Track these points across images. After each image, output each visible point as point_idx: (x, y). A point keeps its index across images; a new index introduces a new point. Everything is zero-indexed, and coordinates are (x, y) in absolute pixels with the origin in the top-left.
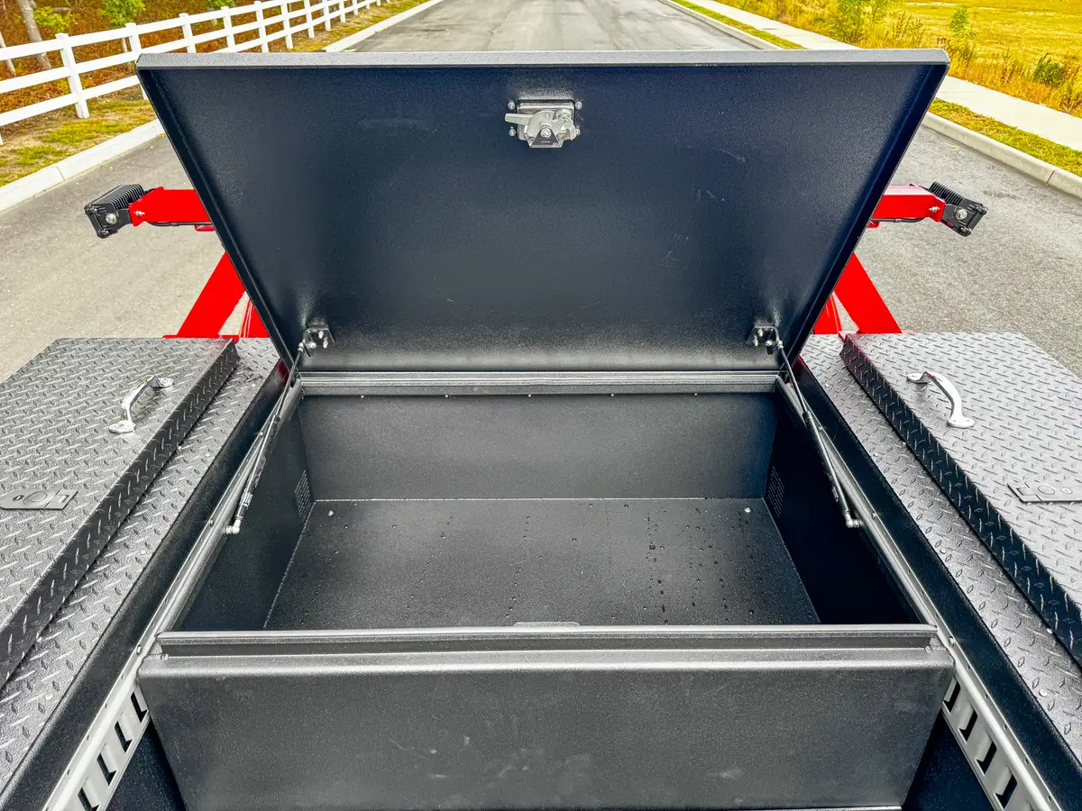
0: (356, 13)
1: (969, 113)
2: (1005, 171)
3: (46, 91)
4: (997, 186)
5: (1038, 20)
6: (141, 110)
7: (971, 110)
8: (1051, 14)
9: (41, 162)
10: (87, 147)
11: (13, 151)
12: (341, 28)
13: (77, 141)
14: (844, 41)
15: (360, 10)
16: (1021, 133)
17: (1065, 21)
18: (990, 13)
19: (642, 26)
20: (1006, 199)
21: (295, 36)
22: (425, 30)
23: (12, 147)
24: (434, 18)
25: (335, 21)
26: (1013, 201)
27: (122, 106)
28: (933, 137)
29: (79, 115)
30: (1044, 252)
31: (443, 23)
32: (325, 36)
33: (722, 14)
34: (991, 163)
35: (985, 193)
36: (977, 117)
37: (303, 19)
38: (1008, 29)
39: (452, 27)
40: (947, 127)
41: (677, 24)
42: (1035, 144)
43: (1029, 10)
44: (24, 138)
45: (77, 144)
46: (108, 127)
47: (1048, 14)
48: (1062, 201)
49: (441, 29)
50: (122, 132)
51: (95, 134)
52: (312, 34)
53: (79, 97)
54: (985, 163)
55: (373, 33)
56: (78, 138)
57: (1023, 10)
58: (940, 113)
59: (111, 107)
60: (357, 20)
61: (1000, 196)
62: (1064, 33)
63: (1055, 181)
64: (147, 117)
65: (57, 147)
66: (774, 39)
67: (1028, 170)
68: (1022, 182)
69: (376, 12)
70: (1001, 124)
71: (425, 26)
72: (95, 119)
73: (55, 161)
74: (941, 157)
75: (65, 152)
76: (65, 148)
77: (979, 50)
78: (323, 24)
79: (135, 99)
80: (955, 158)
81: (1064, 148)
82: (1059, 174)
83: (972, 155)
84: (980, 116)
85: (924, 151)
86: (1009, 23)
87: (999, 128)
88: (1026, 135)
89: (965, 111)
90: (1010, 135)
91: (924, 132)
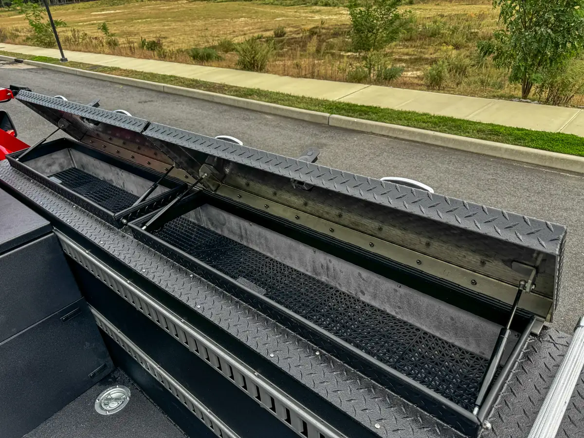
2: (145, 92)
4: (143, 98)
5: (144, 23)
8: (149, 20)
16: (145, 73)
17: (155, 22)
18: (121, 23)
20: (149, 103)
26: (152, 103)
28: (109, 84)
30: (170, 119)
34: (138, 89)
35: (139, 102)
36: (125, 70)
38: (132, 29)
40: (113, 78)
42: (153, 76)
43: (139, 19)
47: (147, 20)
48: (171, 97)
54: (135, 90)
57: (136, 19)
58: (108, 72)
61: (145, 102)
62: (157, 27)
63: (166, 90)
67: (153, 88)
68: (154, 94)
70: (136, 71)
74: (115, 92)
80: (122, 91)
81: (164, 75)
82: (166, 87)
83: (129, 87)
84: (126, 70)
85: (106, 92)
86: (132, 26)
87: (136, 73)
88: (148, 73)
89: (119, 69)
90: (141, 75)
91: (104, 83)
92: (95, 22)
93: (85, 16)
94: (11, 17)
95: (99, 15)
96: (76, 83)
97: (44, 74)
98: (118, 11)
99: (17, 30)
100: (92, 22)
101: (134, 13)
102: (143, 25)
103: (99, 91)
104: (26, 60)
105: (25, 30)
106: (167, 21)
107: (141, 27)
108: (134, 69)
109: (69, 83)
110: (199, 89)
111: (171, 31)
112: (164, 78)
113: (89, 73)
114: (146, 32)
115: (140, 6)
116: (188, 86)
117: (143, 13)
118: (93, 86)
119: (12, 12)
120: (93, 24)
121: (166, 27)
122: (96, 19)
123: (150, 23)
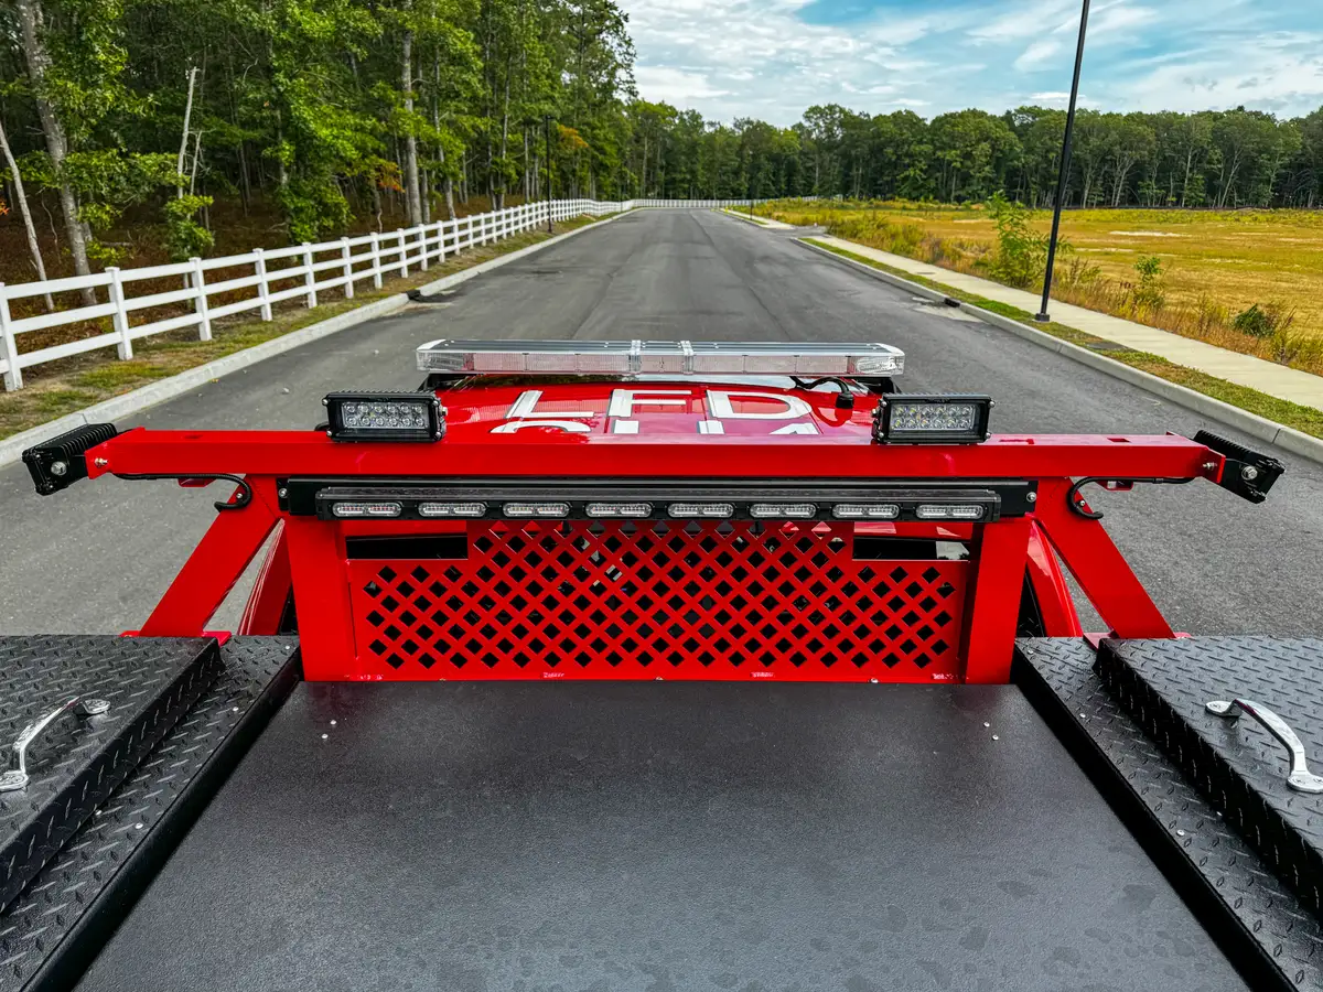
0: (458, 252)
1: (1167, 364)
3: (86, 330)
5: (1228, 268)
6: (195, 352)
7: (1168, 360)
8: (1242, 261)
9: (64, 408)
10: (124, 392)
11: (34, 396)
12: (440, 268)
13: (113, 385)
14: (1011, 286)
15: (461, 249)
16: (1232, 386)
17: (1258, 269)
19: (780, 270)
21: (385, 275)
22: (534, 273)
23: (34, 391)
24: (545, 260)
25: (433, 261)
27: (175, 347)
28: (1128, 389)
29: (121, 357)
30: (1286, 524)
31: (558, 265)
32: (419, 275)
33: (870, 258)
36: (1178, 368)
37: (396, 258)
38: (1194, 276)
39: (566, 270)
40: (1143, 379)
41: (820, 269)
42: (1251, 399)
44: (49, 381)
45: (112, 389)
46: (153, 369)
47: (1237, 261)
48: (1295, 464)
49: (554, 272)
50: (168, 375)
51: (135, 377)
52: (405, 273)
53: (124, 336)
55: (476, 273)
56: (114, 382)
57: (1208, 257)
58: (1133, 363)
59: (159, 348)
60: (459, 261)
62: (1258, 281)
64: (201, 360)
65: (87, 392)
66: (931, 284)
67: (1247, 428)
69: (480, 252)
70: (1206, 376)
71: (535, 268)
72: (139, 361)
73: (81, 408)
74: (1141, 413)
75: (96, 397)
76: (97, 392)
77: (1172, 297)
78: (419, 264)
79: (190, 340)
80: (1158, 413)
81: (1285, 403)
82: (1285, 433)
83: (1177, 409)
84: (1181, 367)
85: (1120, 407)
86: (1195, 270)
87: (1205, 381)
88: (1238, 388)
89: (1162, 361)
90: (1220, 388)
91: (1117, 385)
92: (1113, 250)
93: (1096, 235)
94: (956, 221)
95: (1126, 237)
96: (1054, 370)
97: (993, 337)
98: (1171, 234)
99: (961, 245)
100: (1108, 250)
101: (1210, 242)
102: (1223, 271)
103: (1102, 400)
104: (966, 304)
105: (975, 246)
107: (1218, 274)
108: (1201, 369)
109: (1039, 366)
112: (1281, 410)
113: (1090, 356)
114: (1227, 287)
115: (1228, 231)
117: (1231, 246)
118: (1090, 386)
119: (961, 213)
120: (1107, 254)
121: (1283, 284)
122: (1116, 246)
123: (1244, 269)
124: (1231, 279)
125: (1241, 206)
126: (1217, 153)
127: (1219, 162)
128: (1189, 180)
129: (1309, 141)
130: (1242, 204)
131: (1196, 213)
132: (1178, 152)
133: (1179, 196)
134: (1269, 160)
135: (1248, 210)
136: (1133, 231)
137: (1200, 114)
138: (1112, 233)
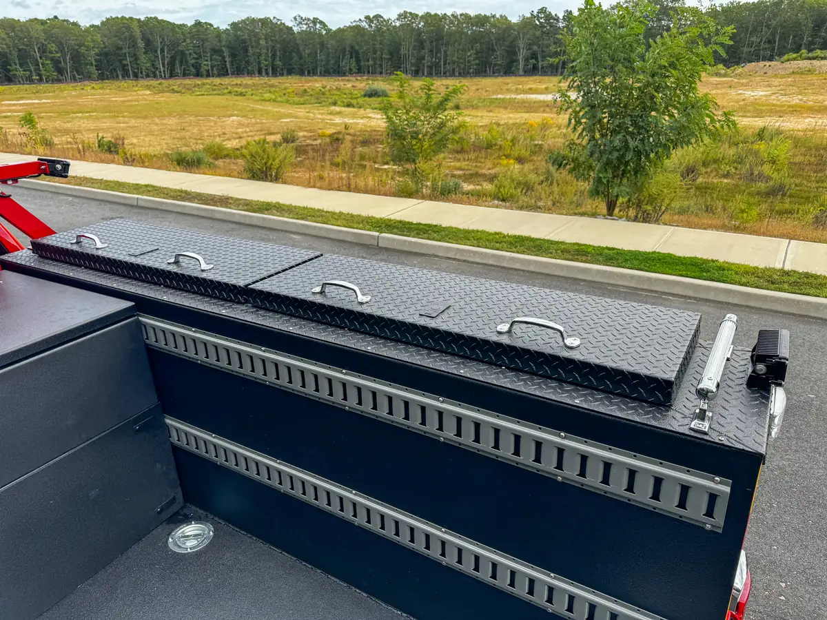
2: (109, 206)
4: (108, 214)
5: (87, 118)
8: (95, 114)
16: (107, 181)
17: (105, 117)
18: (51, 117)
20: (118, 219)
26: (122, 220)
28: (50, 195)
34: (98, 202)
35: (103, 219)
36: (74, 177)
38: (69, 125)
40: (57, 187)
42: (119, 186)
43: (78, 113)
47: (92, 114)
48: (150, 212)
54: (93, 203)
57: (74, 113)
61: (112, 218)
62: (108, 124)
63: (141, 203)
67: (122, 201)
68: (123, 208)
70: (92, 179)
74: (62, 206)
77: (56, 140)
80: (72, 204)
81: (137, 185)
82: (141, 199)
83: (82, 200)
84: (76, 177)
86: (68, 122)
87: (93, 181)
88: (111, 182)
90: (101, 183)
92: (9, 114)
95: (14, 105)
98: (43, 101)
100: (5, 114)
101: (71, 104)
102: (85, 121)
103: (35, 204)
106: (123, 117)
107: (83, 123)
108: (88, 175)
110: (191, 202)
111: (131, 130)
112: (137, 188)
114: (91, 130)
115: (80, 96)
116: (174, 198)
117: (85, 105)
118: (25, 198)
120: (6, 117)
121: (122, 125)
122: (10, 111)
123: (97, 118)
124: (91, 125)
125: (81, 80)
126: (53, 47)
127: (57, 53)
128: (42, 64)
129: (105, 39)
130: (81, 79)
131: (56, 86)
132: (27, 45)
133: (40, 75)
134: (87, 51)
135: (86, 83)
136: (19, 100)
137: (31, 20)
138: (3, 103)
